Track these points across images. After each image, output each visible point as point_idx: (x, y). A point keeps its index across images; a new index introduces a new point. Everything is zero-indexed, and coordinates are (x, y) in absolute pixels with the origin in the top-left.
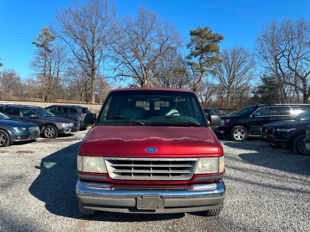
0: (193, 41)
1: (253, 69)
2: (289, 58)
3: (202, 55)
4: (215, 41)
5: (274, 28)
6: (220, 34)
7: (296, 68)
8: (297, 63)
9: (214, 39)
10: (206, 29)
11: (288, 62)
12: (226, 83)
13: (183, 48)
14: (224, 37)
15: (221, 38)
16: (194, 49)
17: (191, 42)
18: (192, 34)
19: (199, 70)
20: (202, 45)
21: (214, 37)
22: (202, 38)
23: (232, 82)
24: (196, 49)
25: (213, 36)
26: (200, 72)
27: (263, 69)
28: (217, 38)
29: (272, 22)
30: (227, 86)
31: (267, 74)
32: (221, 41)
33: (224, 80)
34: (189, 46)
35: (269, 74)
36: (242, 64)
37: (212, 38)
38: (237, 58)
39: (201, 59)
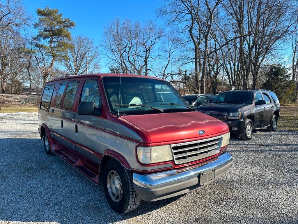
0: (41, 21)
1: (98, 59)
2: (129, 53)
3: (52, 38)
4: (66, 26)
5: (118, 24)
6: (72, 20)
7: (134, 63)
8: (135, 58)
9: (65, 24)
10: (56, 12)
11: (129, 57)
12: (73, 70)
13: (30, 27)
14: (75, 24)
15: (72, 24)
16: (43, 30)
17: (39, 22)
18: (39, 13)
19: (51, 55)
20: (51, 28)
21: (65, 21)
22: (52, 20)
23: (79, 69)
24: (45, 31)
25: (63, 20)
26: (51, 57)
27: (110, 60)
28: (68, 24)
29: (116, 19)
30: (74, 73)
31: (114, 66)
32: (72, 27)
33: (71, 67)
34: (36, 26)
35: (116, 65)
36: (88, 53)
37: (63, 22)
38: (83, 47)
39: (52, 42)
